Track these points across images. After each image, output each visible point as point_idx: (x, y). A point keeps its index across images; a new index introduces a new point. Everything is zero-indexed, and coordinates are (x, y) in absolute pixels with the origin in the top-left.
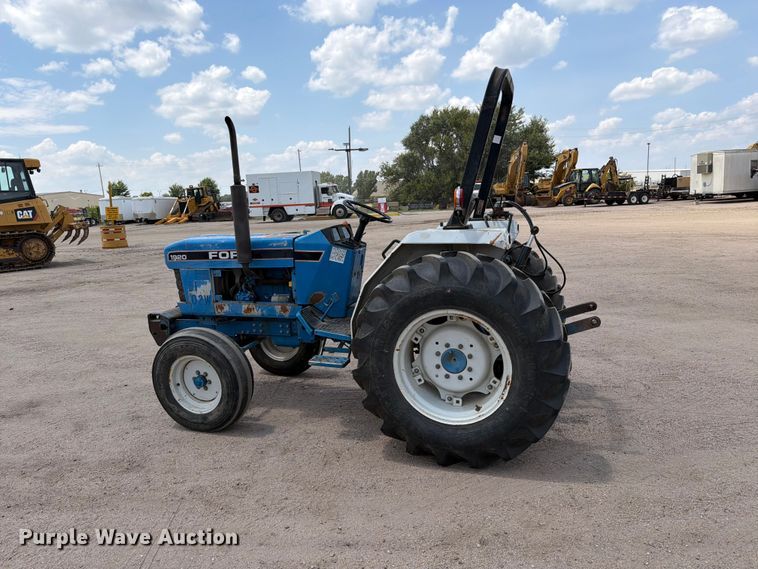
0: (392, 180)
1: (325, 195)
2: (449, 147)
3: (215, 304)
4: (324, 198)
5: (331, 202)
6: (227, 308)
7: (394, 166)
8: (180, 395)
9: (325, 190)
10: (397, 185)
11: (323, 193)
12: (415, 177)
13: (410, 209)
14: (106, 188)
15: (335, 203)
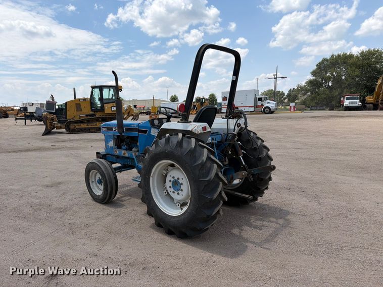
0: (303, 94)
1: (260, 102)
2: (339, 76)
3: (114, 150)
4: (259, 103)
5: (262, 105)
6: (118, 152)
7: (305, 86)
8: (93, 186)
9: (260, 99)
10: (306, 96)
11: (259, 100)
12: (317, 92)
13: (311, 110)
14: (169, 98)
15: (265, 106)
